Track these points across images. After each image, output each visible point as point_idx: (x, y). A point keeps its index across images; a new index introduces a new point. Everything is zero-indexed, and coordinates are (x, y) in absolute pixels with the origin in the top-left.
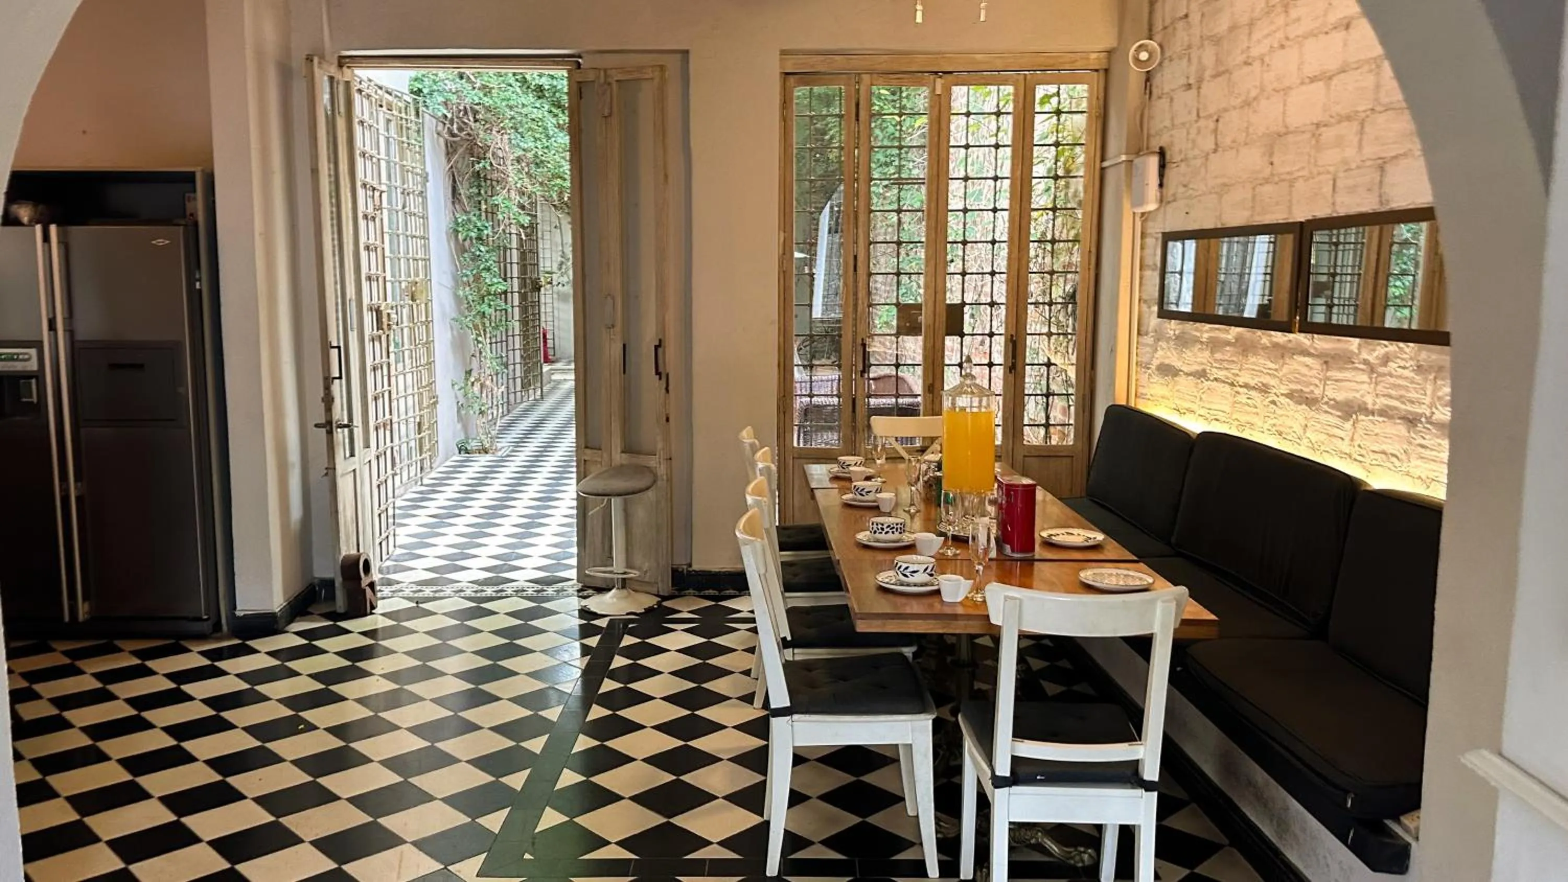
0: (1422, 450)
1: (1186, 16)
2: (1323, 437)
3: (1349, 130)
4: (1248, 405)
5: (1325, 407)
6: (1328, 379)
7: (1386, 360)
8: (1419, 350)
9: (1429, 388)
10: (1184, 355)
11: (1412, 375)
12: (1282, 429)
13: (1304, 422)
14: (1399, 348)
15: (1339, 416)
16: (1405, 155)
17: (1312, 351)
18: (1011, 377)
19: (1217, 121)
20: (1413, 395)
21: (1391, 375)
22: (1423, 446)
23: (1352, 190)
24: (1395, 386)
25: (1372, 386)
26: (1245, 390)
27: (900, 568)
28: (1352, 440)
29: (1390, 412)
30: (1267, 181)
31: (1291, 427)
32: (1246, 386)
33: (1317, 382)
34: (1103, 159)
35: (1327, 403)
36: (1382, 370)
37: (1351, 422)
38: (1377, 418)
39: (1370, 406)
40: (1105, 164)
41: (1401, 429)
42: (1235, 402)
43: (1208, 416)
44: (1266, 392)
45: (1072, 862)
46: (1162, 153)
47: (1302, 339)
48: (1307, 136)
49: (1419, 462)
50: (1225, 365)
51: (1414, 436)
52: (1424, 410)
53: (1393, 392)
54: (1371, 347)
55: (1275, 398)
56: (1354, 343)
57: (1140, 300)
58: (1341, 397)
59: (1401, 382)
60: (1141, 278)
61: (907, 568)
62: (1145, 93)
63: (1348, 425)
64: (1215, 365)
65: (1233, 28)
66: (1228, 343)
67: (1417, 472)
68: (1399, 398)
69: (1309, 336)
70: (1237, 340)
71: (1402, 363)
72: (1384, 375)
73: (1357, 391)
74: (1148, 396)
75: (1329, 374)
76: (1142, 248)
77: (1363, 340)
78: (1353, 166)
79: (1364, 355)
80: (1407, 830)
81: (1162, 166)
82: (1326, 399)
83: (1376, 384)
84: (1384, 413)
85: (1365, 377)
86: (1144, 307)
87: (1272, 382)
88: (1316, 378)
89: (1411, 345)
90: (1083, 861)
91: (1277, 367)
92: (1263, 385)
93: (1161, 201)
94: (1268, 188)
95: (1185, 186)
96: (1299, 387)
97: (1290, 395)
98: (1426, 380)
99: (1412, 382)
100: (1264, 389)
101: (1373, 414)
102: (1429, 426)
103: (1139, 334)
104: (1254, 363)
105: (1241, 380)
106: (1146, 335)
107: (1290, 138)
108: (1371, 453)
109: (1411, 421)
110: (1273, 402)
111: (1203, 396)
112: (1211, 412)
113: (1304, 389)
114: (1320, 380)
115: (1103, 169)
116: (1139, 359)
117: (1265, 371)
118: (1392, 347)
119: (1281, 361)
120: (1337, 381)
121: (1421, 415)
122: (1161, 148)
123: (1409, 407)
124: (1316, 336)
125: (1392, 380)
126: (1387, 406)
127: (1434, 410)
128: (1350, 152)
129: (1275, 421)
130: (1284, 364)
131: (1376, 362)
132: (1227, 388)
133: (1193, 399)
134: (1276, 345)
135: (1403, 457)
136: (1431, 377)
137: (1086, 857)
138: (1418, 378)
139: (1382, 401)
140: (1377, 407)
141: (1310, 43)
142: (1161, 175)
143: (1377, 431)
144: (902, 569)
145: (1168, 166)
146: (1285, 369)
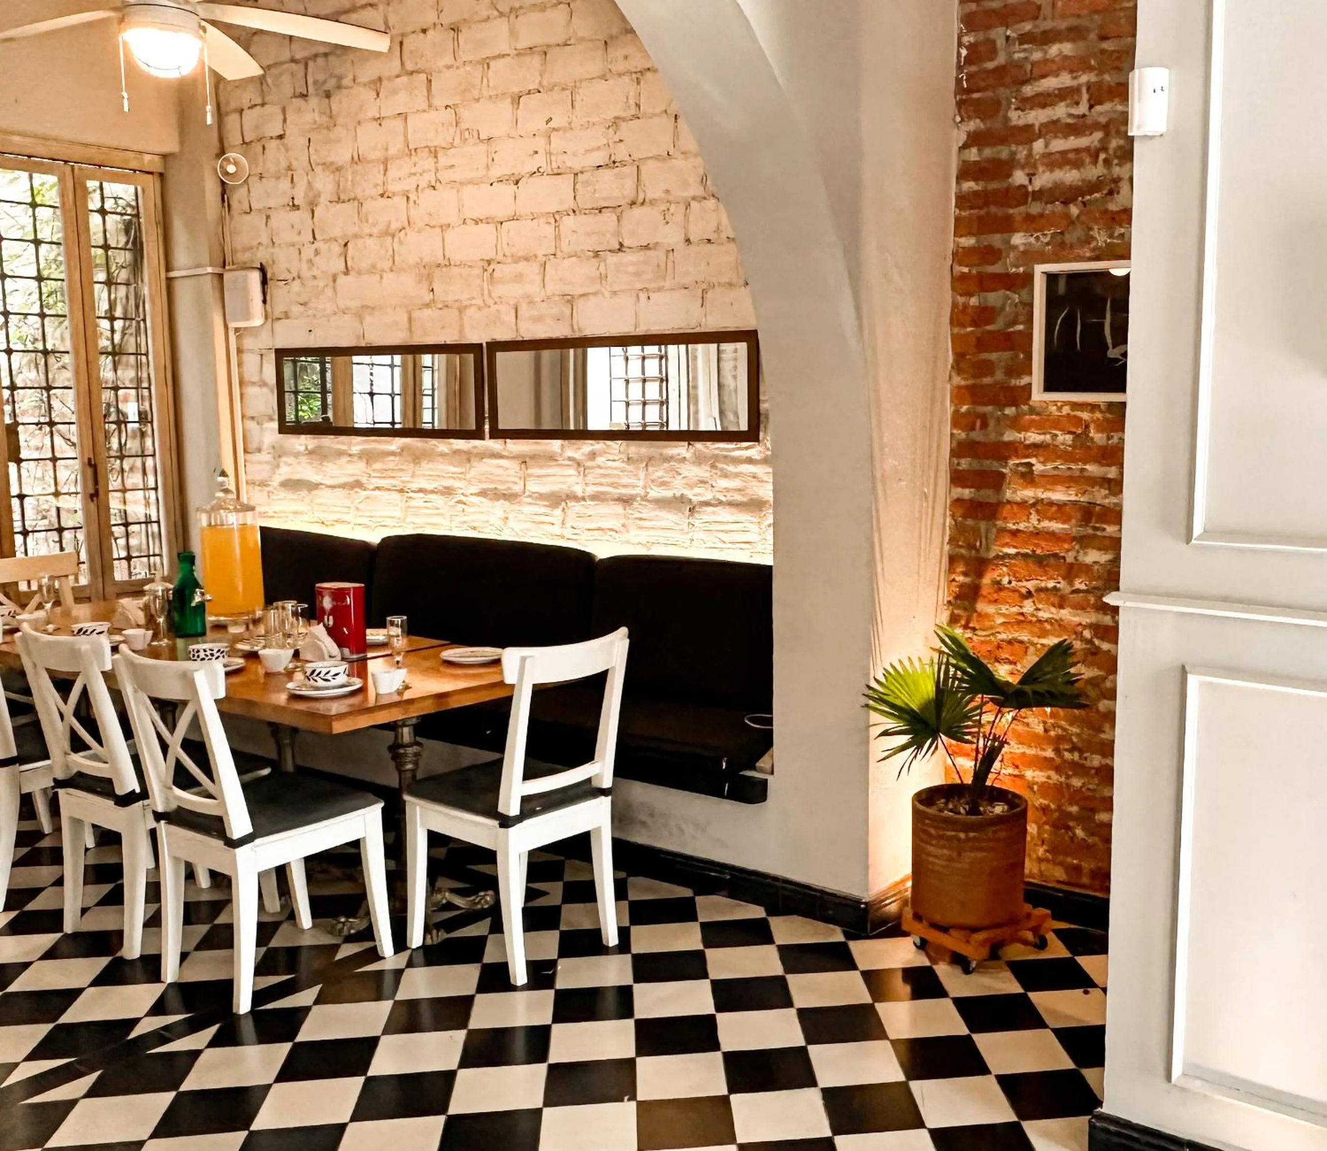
0: (640, 522)
1: (281, 137)
2: (529, 525)
3: (531, 270)
4: (427, 508)
5: (529, 500)
6: (530, 475)
7: (593, 455)
8: (628, 446)
9: (642, 474)
10: (324, 469)
11: (624, 465)
12: (475, 524)
13: (502, 515)
14: (608, 446)
15: (547, 506)
16: (595, 294)
17: (506, 454)
18: (93, 507)
19: (346, 245)
20: (625, 481)
21: (599, 467)
22: (641, 519)
23: (539, 319)
24: (604, 476)
25: (581, 477)
26: (421, 495)
27: (319, 673)
28: (563, 523)
29: (602, 496)
30: (427, 305)
31: (487, 522)
32: (421, 490)
33: (516, 480)
34: (168, 269)
35: (529, 496)
36: (589, 464)
37: (561, 508)
38: (589, 502)
39: (580, 494)
40: (173, 274)
41: (618, 508)
42: (408, 507)
43: (370, 523)
44: (451, 494)
45: (479, 906)
46: (262, 270)
47: (495, 445)
48: (477, 271)
49: (638, 532)
50: (390, 473)
51: (631, 512)
52: (639, 491)
53: (603, 480)
54: (575, 447)
55: (464, 499)
56: (555, 445)
57: (243, 417)
58: (544, 489)
59: (610, 472)
60: (242, 395)
61: (328, 673)
62: (223, 206)
63: (558, 512)
64: (373, 475)
65: (357, 160)
66: (393, 454)
67: (636, 540)
68: (611, 485)
69: (501, 441)
70: (402, 450)
71: (611, 457)
72: (593, 468)
73: (564, 483)
74: (271, 514)
75: (530, 471)
76: (240, 365)
77: (567, 442)
78: (538, 299)
79: (570, 453)
80: (762, 771)
81: (264, 282)
82: (527, 494)
83: (585, 475)
84: (595, 497)
85: (572, 471)
86: (251, 425)
87: (456, 484)
88: (515, 476)
89: (619, 442)
90: (487, 902)
91: (463, 470)
92: (446, 488)
93: (266, 318)
94: (427, 312)
95: (304, 304)
96: (492, 486)
97: (483, 493)
98: (638, 468)
99: (622, 471)
100: (448, 492)
101: (584, 499)
102: (644, 503)
103: (246, 451)
104: (430, 469)
105: (415, 486)
106: (259, 450)
107: (455, 271)
108: (586, 532)
109: (626, 501)
110: (460, 502)
111: (361, 506)
112: (374, 519)
113: (499, 487)
114: (520, 478)
115: (169, 280)
116: (249, 478)
117: (446, 475)
118: (599, 445)
119: (468, 465)
120: (538, 476)
121: (637, 495)
122: (261, 264)
123: (623, 491)
124: (508, 440)
125: (602, 471)
126: (597, 492)
127: (648, 490)
128: (533, 289)
129: (464, 519)
130: (471, 467)
131: (583, 458)
132: (395, 496)
133: (346, 510)
134: (457, 452)
135: (622, 529)
136: (644, 465)
137: (488, 898)
138: (631, 468)
139: (591, 490)
140: (587, 494)
141: (468, 190)
142: (264, 293)
143: (590, 513)
144: (321, 675)
145: (270, 283)
146: (473, 472)
